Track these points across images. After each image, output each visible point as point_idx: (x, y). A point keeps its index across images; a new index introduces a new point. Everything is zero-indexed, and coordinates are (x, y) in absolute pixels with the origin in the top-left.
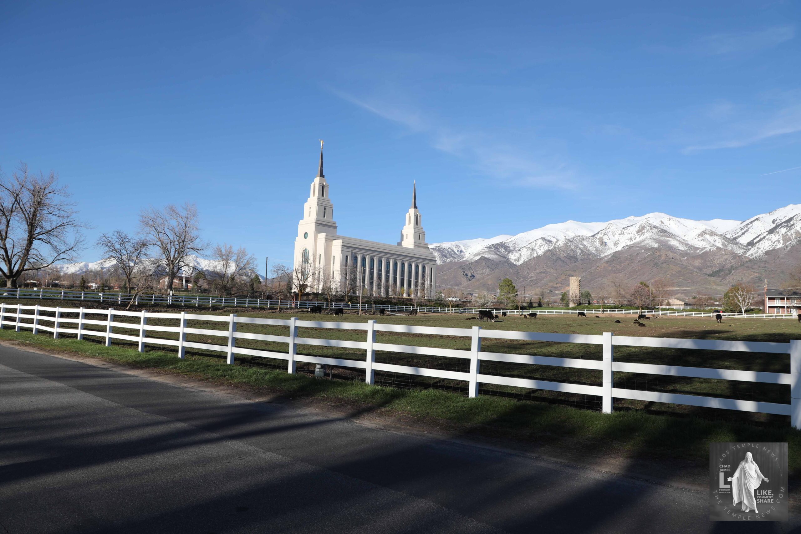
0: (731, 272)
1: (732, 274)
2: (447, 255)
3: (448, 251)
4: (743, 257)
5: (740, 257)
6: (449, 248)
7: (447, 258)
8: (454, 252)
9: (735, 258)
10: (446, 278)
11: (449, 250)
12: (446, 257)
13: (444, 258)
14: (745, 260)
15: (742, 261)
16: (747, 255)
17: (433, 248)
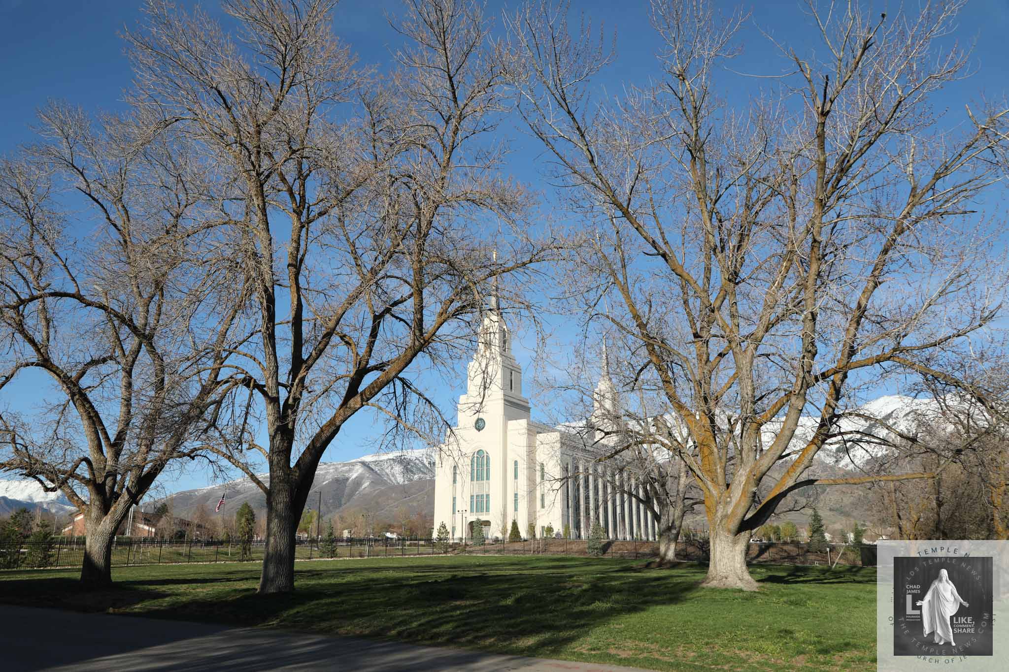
0: (825, 490)
1: (828, 493)
2: (414, 469)
3: (415, 464)
4: (836, 469)
5: (831, 467)
6: (417, 459)
7: (415, 474)
8: (424, 465)
9: (826, 471)
10: (415, 504)
11: (417, 461)
12: (412, 472)
13: (410, 475)
14: (842, 472)
15: (835, 474)
16: (840, 466)
17: (393, 459)
